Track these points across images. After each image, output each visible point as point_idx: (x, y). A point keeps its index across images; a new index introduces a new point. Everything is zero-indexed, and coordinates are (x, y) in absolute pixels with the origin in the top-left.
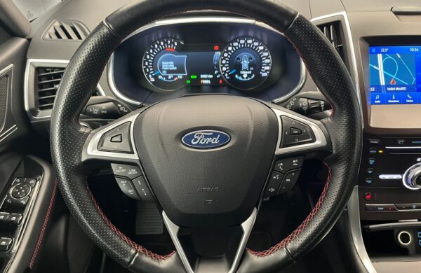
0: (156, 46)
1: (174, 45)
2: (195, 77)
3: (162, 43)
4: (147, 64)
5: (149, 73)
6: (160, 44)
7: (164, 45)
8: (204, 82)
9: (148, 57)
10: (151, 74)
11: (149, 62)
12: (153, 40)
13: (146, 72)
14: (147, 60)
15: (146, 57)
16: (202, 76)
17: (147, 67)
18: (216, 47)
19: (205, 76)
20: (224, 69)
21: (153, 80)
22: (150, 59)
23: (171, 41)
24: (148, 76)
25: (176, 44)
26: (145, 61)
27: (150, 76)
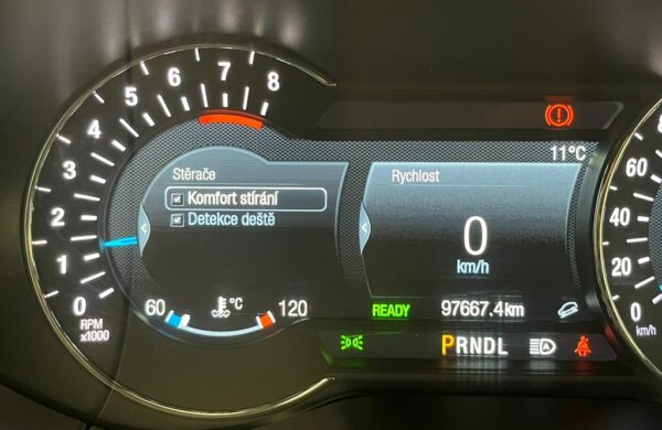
0: (131, 95)
1: (260, 93)
2: (401, 310)
3: (174, 77)
4: (58, 218)
5: (69, 286)
6: (156, 82)
7: (189, 88)
8: (465, 344)
9: (70, 169)
10: (90, 292)
11: (74, 209)
12: (112, 48)
13: (49, 275)
14: (62, 193)
15: (52, 174)
16: (448, 308)
17: (59, 240)
18: (559, 113)
19: (470, 308)
20: (622, 267)
21: (95, 332)
22: (82, 183)
23: (238, 59)
24: (61, 306)
25: (273, 81)
26: (43, 205)
27: (79, 305)
